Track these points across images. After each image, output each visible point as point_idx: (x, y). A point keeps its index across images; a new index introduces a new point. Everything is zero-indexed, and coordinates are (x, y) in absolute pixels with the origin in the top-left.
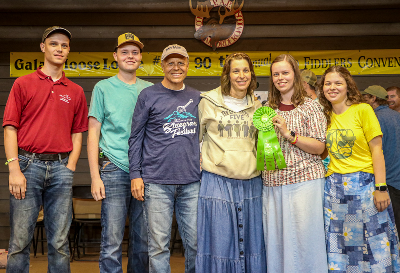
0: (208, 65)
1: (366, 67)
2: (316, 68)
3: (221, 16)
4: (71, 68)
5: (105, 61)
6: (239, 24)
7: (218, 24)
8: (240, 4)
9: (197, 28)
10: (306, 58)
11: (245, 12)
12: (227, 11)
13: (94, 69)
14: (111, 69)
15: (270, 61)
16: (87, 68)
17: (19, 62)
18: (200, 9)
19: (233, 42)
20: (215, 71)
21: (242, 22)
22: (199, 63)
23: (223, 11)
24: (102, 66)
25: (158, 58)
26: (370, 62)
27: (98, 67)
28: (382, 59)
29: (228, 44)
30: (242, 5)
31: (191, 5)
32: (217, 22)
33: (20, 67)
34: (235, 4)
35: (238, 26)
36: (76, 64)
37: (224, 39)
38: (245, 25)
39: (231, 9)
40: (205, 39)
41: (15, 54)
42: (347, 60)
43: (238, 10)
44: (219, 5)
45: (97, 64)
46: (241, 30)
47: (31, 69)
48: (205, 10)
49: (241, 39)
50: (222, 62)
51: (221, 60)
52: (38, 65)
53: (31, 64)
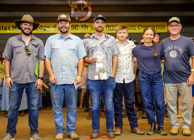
0: (77, 28)
1: (142, 29)
3: (82, 8)
6: (90, 11)
7: (81, 11)
8: (90, 2)
9: (72, 12)
11: (92, 6)
12: (84, 5)
18: (73, 5)
19: (87, 18)
20: (80, 31)
21: (91, 10)
22: (73, 27)
23: (83, 5)
25: (55, 25)
26: (143, 27)
28: (148, 26)
29: (85, 19)
30: (91, 3)
31: (69, 3)
32: (80, 10)
34: (88, 2)
35: (89, 12)
37: (83, 17)
38: (92, 12)
39: (86, 5)
40: (75, 17)
42: (134, 27)
43: (89, 5)
44: (81, 3)
46: (91, 14)
47: (0, 30)
48: (75, 5)
49: (91, 17)
50: (82, 27)
51: (82, 26)
52: (4, 28)
53: (0, 27)
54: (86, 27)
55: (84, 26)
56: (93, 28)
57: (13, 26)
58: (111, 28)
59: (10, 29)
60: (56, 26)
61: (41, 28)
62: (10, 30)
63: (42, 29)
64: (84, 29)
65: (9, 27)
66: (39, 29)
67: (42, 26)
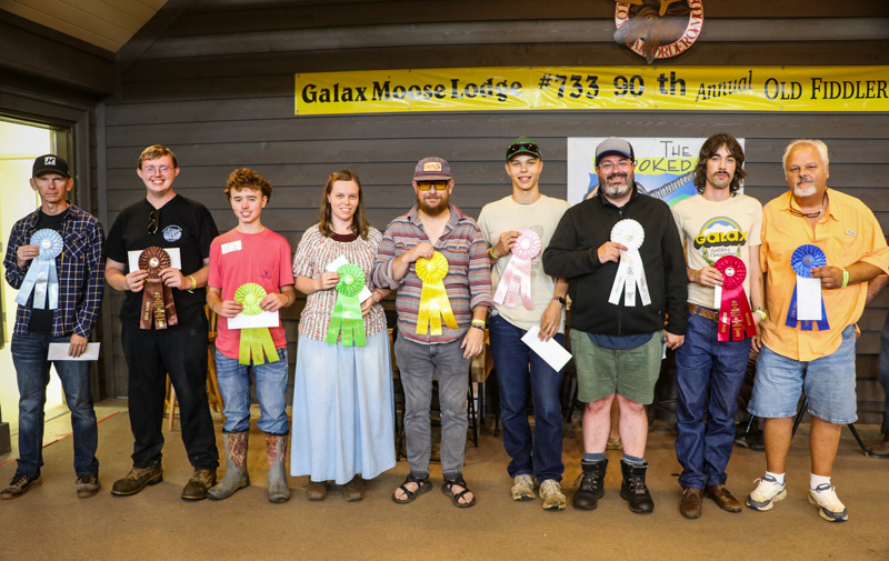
0: (637, 91)
2: (831, 97)
3: (662, 2)
4: (396, 96)
5: (455, 83)
6: (695, 16)
7: (656, 15)
9: (619, 22)
10: (814, 80)
13: (434, 97)
14: (465, 97)
15: (750, 83)
16: (422, 96)
17: (309, 89)
19: (683, 48)
20: (651, 102)
21: (699, 12)
22: (621, 85)
24: (448, 91)
25: (547, 77)
27: (441, 94)
29: (673, 51)
32: (654, 12)
33: (310, 97)
35: (692, 20)
36: (403, 89)
37: (667, 43)
38: (705, 19)
40: (632, 43)
41: (302, 75)
45: (439, 89)
46: (699, 27)
47: (328, 100)
49: (699, 42)
50: (662, 84)
51: (662, 80)
52: (340, 93)
53: (327, 91)
54: (678, 86)
55: (669, 80)
56: (707, 90)
57: (376, 85)
58: (788, 91)
59: (366, 95)
60: (548, 80)
61: (487, 89)
62: (364, 99)
63: (490, 93)
64: (669, 92)
65: (359, 90)
66: (479, 94)
67: (490, 82)
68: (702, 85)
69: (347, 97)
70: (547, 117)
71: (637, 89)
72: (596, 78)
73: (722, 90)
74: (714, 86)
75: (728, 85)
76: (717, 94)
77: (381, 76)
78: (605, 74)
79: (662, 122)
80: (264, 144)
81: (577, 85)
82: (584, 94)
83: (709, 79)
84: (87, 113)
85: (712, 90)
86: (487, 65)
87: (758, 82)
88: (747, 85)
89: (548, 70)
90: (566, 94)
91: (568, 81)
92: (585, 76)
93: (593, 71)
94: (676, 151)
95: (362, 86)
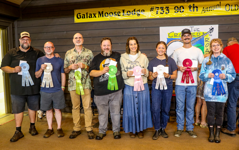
0: (182, 11)
4: (105, 16)
5: (123, 11)
13: (117, 16)
14: (127, 15)
15: (220, 6)
16: (113, 16)
17: (79, 15)
20: (187, 14)
22: (176, 9)
24: (122, 14)
25: (153, 8)
27: (119, 14)
33: (79, 17)
36: (107, 14)
41: (77, 10)
45: (119, 13)
47: (85, 18)
51: (190, 7)
52: (88, 16)
53: (84, 15)
54: (195, 9)
55: (192, 7)
56: (205, 9)
57: (99, 12)
58: (233, 8)
61: (133, 12)
62: (95, 17)
63: (135, 14)
64: (192, 11)
65: (94, 14)
66: (131, 14)
67: (135, 10)
68: (204, 8)
69: (90, 16)
70: (153, 21)
71: (182, 10)
72: (168, 7)
73: (210, 9)
74: (208, 8)
75: (212, 7)
76: (208, 10)
77: (101, 10)
78: (171, 6)
79: (190, 20)
80: (65, 32)
81: (162, 10)
82: (165, 13)
83: (205, 6)
84: (11, 24)
85: (207, 9)
86: (134, 5)
87: (223, 5)
88: (219, 7)
89: (153, 6)
90: (159, 13)
91: (159, 9)
92: (165, 7)
93: (167, 5)
94: (195, 30)
95: (95, 13)
